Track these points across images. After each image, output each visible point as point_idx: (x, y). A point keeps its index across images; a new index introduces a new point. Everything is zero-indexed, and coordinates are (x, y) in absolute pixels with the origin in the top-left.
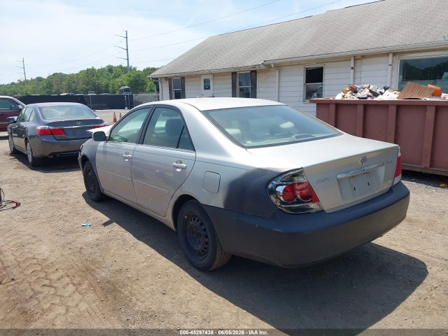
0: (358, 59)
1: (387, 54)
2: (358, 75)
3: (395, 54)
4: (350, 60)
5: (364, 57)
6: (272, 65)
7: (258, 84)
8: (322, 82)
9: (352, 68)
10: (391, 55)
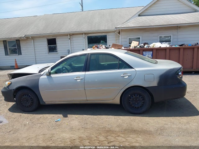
0: (71, 35)
1: (83, 34)
2: (72, 42)
3: (85, 34)
4: (68, 35)
5: (73, 34)
6: (30, 37)
7: (21, 46)
8: (56, 44)
9: (69, 39)
10: (84, 34)
